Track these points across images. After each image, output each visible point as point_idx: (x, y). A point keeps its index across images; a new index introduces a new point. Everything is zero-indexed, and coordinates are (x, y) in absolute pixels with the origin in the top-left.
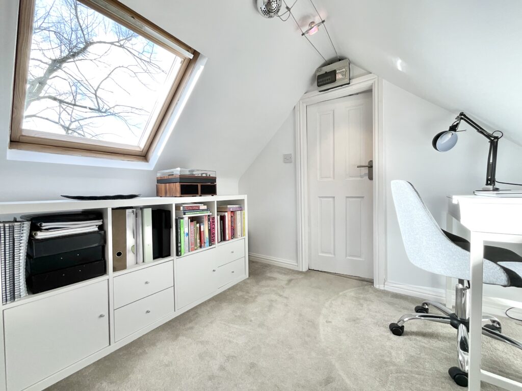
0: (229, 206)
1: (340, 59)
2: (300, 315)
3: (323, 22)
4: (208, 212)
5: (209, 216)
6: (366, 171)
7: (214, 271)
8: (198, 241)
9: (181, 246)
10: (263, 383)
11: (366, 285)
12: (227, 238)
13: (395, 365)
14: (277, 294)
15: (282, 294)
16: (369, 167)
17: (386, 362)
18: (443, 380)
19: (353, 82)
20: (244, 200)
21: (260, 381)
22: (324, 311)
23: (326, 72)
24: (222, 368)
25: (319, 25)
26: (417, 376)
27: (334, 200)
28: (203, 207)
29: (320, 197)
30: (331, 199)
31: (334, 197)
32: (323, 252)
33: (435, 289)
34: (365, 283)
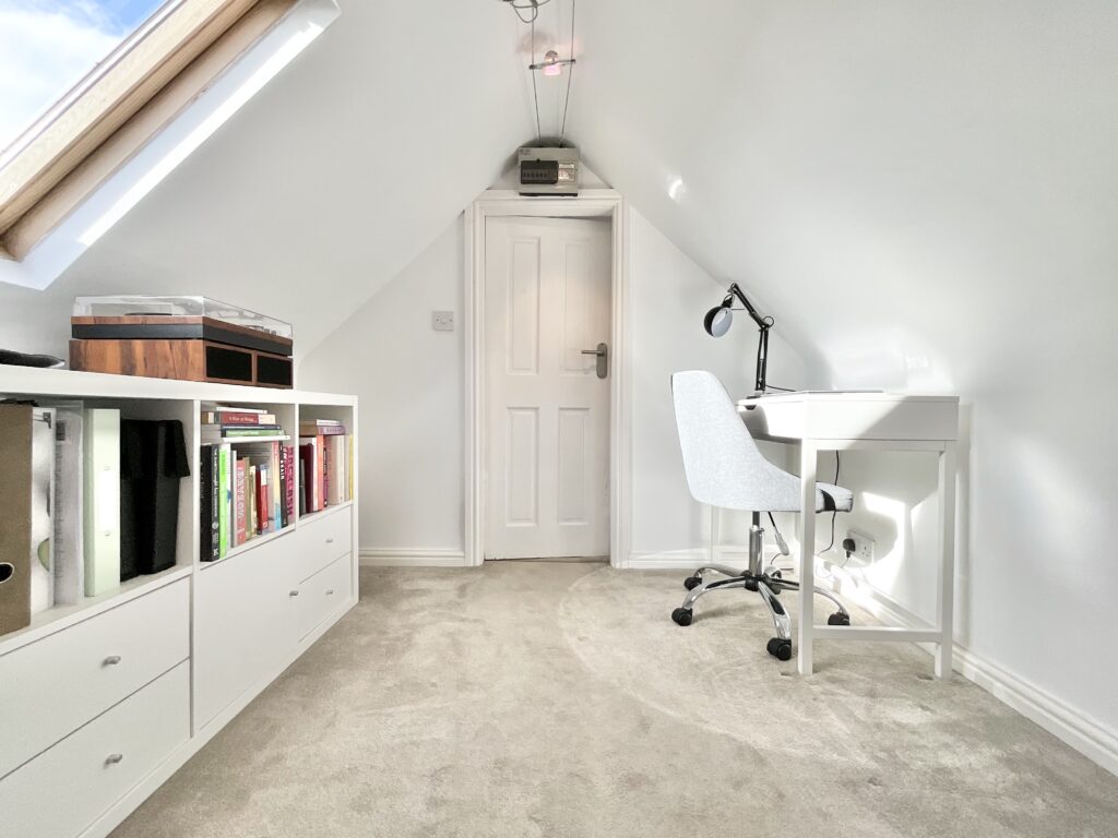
0: (319, 422)
1: (562, 145)
2: (528, 643)
3: (573, 61)
4: (280, 432)
5: (281, 443)
6: (592, 361)
7: (293, 594)
8: (254, 514)
9: (218, 530)
10: (544, 784)
11: (599, 567)
12: (316, 504)
13: (709, 664)
14: (452, 619)
15: (464, 616)
16: (599, 355)
17: (696, 666)
18: (766, 661)
19: (583, 194)
20: (351, 407)
21: (537, 783)
22: (563, 624)
23: (538, 160)
24: (434, 803)
25: (564, 62)
26: (739, 668)
27: (537, 415)
28: (266, 418)
29: (509, 408)
30: (532, 413)
31: (537, 409)
32: (515, 520)
33: (696, 550)
34: (596, 564)
